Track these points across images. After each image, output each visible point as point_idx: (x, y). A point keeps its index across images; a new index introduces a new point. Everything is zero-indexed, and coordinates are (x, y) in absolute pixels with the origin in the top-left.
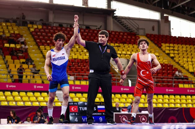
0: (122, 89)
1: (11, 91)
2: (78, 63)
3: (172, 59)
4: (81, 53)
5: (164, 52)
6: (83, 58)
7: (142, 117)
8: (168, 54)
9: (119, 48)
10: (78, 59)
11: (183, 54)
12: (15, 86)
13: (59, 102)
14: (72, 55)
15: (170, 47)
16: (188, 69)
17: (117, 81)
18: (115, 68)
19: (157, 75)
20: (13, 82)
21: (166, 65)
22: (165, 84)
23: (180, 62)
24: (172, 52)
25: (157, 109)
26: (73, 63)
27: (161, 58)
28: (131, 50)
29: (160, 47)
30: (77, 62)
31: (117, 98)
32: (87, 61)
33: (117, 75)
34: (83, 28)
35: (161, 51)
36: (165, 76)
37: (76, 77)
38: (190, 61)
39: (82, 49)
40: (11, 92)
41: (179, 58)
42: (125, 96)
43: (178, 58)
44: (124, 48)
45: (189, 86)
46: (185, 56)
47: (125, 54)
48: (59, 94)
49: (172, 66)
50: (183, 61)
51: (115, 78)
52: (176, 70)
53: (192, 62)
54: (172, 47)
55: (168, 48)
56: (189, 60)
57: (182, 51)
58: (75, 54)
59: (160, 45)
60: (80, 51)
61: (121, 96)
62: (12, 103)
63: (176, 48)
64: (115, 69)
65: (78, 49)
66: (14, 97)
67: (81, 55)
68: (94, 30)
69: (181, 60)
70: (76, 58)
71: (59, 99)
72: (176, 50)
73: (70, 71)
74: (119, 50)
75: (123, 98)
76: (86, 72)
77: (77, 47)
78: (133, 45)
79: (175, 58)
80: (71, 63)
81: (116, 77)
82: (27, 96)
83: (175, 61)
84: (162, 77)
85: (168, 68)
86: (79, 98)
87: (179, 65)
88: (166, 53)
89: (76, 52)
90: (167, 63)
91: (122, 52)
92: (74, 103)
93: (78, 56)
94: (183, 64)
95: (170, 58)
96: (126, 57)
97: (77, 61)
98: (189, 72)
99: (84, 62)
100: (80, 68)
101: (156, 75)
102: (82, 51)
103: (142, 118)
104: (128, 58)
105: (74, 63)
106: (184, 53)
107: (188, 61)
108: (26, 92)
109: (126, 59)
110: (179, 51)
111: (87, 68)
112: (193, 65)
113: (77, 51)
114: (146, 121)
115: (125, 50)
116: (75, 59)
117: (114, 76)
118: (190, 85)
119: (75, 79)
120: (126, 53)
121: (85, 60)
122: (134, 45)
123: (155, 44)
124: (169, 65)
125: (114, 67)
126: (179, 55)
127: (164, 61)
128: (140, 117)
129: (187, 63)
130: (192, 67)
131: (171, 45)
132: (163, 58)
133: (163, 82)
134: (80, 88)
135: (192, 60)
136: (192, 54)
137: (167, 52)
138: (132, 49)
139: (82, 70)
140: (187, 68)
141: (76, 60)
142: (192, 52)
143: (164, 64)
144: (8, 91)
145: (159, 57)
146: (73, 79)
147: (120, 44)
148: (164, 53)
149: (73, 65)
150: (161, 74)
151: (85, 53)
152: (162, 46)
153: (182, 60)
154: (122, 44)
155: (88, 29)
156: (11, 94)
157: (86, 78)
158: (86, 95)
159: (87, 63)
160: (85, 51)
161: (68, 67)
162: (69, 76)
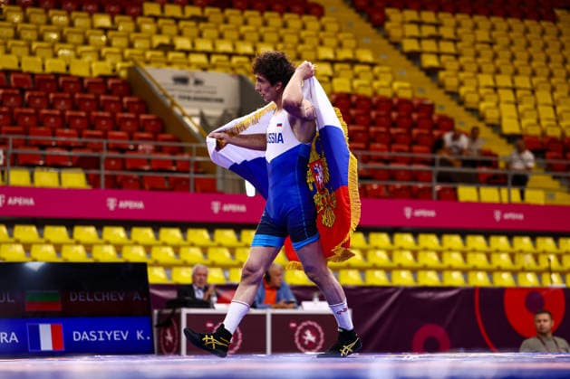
0: (216, 207)
2: (23, 91)
3: (428, 80)
4: (34, 45)
5: (397, 45)
6: (44, 67)
7: (305, 328)
8: (414, 57)
9: (202, 25)
10: (20, 72)
11: (477, 55)
15: (420, 24)
16: (496, 122)
17: (196, 173)
18: (184, 115)
19: (367, 148)
21: (403, 102)
22: (398, 185)
23: (463, 91)
24: (429, 46)
25: (366, 291)
27: (384, 72)
28: (255, 37)
29: (379, 24)
30: (17, 88)
31: (193, 245)
32: (61, 80)
33: (194, 145)
35: (384, 42)
36: (399, 151)
37: (10, 151)
38: (507, 88)
39: (37, 30)
41: (462, 75)
42: (227, 236)
43: (457, 76)
44: (223, 27)
45: (500, 197)
46: (486, 63)
47: (230, 55)
49: (432, 107)
50: (478, 87)
51: (186, 157)
52: (447, 124)
53: (514, 90)
54: (431, 24)
55: (412, 30)
56: (504, 80)
57: (475, 43)
58: (8, 52)
59: (377, 17)
60: (29, 35)
61: (212, 239)
63: (447, 32)
64: (187, 120)
65: (20, 26)
67: (32, 54)
69: (467, 82)
70: (14, 66)
72: (449, 40)
74: (205, 34)
75: (220, 246)
76: (59, 131)
77: (17, 18)
78: (262, 13)
79: (442, 75)
81: (191, 155)
83: (441, 86)
84: (386, 154)
85: (415, 116)
86: (27, 248)
87: (461, 102)
88: (403, 53)
89: (10, 43)
90: (406, 94)
91: (214, 46)
93: (19, 58)
94: (475, 98)
95: (422, 74)
96: (233, 69)
97: (15, 79)
98: (503, 136)
99: (48, 85)
100: (32, 111)
101: (362, 145)
102: (40, 38)
103: (302, 333)
104: (241, 72)
106: (483, 53)
107: (496, 89)
109: (233, 76)
110: (459, 45)
111: (62, 115)
112: (516, 104)
113: (17, 36)
114: (319, 347)
115: (227, 34)
116: (7, 72)
117: (181, 150)
118: (504, 191)
119: (8, 163)
120: (234, 47)
121: (52, 77)
122: (267, 15)
123: (359, 10)
124: (416, 102)
125: (180, 108)
126: (462, 60)
127: (396, 85)
128: (295, 329)
129: (495, 97)
130: (514, 114)
131: (428, 16)
132: (392, 72)
133: (392, 175)
134: (31, 202)
135: (513, 82)
136: (513, 58)
137: (410, 45)
138: (257, 31)
139: (40, 120)
140: (491, 115)
141: (12, 78)
142: (513, 49)
143: (395, 101)
145: (377, 69)
146: (1, 162)
147: (208, 10)
148: (397, 53)
150: (382, 142)
151: (53, 47)
152: (386, 19)
153: (474, 82)
154: (217, 10)
157: (58, 156)
158: (57, 233)
159: (60, 89)
160: (54, 36)
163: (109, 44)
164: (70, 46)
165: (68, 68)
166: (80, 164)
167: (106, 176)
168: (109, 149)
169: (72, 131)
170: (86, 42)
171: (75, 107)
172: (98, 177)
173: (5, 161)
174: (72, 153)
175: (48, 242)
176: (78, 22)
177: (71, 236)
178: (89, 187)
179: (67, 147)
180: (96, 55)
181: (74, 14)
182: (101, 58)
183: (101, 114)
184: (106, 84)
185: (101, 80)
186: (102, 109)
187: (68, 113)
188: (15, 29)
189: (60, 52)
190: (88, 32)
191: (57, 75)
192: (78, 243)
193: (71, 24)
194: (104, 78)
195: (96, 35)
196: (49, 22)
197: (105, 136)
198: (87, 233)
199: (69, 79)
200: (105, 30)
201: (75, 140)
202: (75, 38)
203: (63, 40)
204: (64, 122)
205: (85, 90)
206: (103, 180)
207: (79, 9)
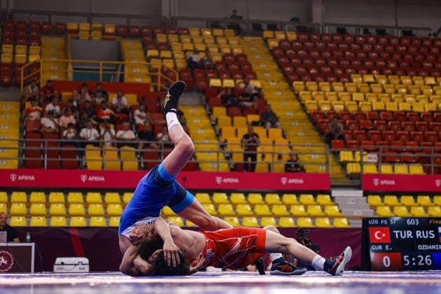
1: (229, 191)
2: (387, 121)
4: (393, 96)
6: (398, 108)
10: (385, 111)
12: (236, 181)
13: (343, 217)
14: (372, 102)
20: (232, 170)
26: (373, 121)
30: (384, 120)
32: (408, 114)
34: (396, 35)
37: (381, 154)
39: (395, 87)
40: (229, 194)
48: (342, 197)
58: (379, 100)
60: (390, 90)
62: (232, 220)
65: (385, 86)
66: (235, 206)
67: (392, 101)
68: (422, 40)
70: (382, 108)
71: (344, 210)
73: (366, 140)
76: (408, 143)
77: (383, 82)
80: (370, 122)
82: (266, 203)
86: (392, 208)
89: (380, 95)
92: (380, 219)
93: (385, 103)
97: (383, 115)
99: (401, 117)
100: (392, 132)
102: (396, 92)
105: (375, 122)
108: (264, 195)
111: (409, 134)
113: (384, 92)
116: (379, 111)
119: (380, 161)
121: (403, 113)
134: (393, 183)
141: (381, 114)
144: (220, 191)
146: (376, 161)
149: (373, 125)
151: (403, 96)
155: (410, 37)
156: (229, 199)
157: (407, 157)
158: (408, 200)
159: (408, 120)
160: (404, 90)
161: (364, 131)
162: (365, 153)
163: (434, 93)
164: (412, 96)
165: (411, 108)
166: (420, 161)
167: (435, 168)
168: (435, 152)
169: (415, 143)
170: (422, 93)
171: (416, 129)
172: (430, 168)
173: (378, 160)
174: (415, 155)
175: (403, 205)
176: (416, 82)
177: (416, 201)
178: (425, 174)
179: (413, 152)
180: (427, 100)
181: (414, 78)
182: (430, 101)
183: (430, 132)
184: (433, 115)
185: (430, 114)
186: (431, 130)
187: (412, 133)
188: (383, 87)
189: (407, 99)
190: (422, 87)
191: (406, 112)
192: (420, 205)
193: (413, 83)
194: (432, 112)
195: (427, 89)
196: (401, 83)
197: (433, 145)
198: (425, 200)
199: (412, 114)
200: (432, 86)
201: (416, 148)
202: (416, 91)
203: (409, 92)
204: (410, 138)
205: (422, 120)
206: (433, 170)
207: (417, 75)
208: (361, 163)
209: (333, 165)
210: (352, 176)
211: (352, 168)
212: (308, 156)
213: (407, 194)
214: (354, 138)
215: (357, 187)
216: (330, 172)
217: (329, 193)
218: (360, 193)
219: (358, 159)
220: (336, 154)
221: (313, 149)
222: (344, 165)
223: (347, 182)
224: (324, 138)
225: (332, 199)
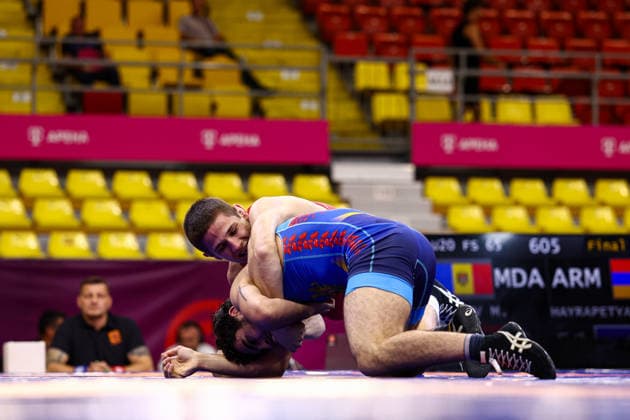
1: (63, 164)
12: (82, 138)
20: (70, 109)
37: (464, 72)
40: (62, 173)
48: (360, 181)
62: (70, 242)
66: (78, 205)
76: (533, 41)
82: (161, 197)
86: (488, 211)
92: (459, 238)
100: (493, 13)
108: (155, 175)
111: (537, 19)
134: (491, 145)
139: (506, 27)
144: (38, 164)
146: (448, 89)
156: (63, 186)
157: (530, 80)
158: (530, 190)
161: (417, 11)
162: (420, 67)
166: (561, 89)
167: (602, 108)
168: (605, 66)
169: (552, 41)
171: (555, 6)
172: (588, 108)
174: (552, 74)
175: (517, 204)
177: (550, 194)
178: (576, 124)
179: (544, 64)
183: (592, 15)
186: (594, 7)
187: (545, 15)
192: (560, 204)
197: (599, 48)
198: (573, 190)
201: (554, 55)
204: (540, 28)
206: (595, 114)
208: (411, 94)
209: (337, 100)
210: (386, 128)
211: (388, 108)
212: (273, 74)
213: (529, 174)
214: (392, 29)
215: (400, 157)
216: (331, 116)
217: (326, 172)
218: (406, 171)
219: (403, 81)
220: (346, 71)
221: (287, 55)
222: (365, 98)
223: (374, 142)
224: (314, 26)
225: (335, 187)
